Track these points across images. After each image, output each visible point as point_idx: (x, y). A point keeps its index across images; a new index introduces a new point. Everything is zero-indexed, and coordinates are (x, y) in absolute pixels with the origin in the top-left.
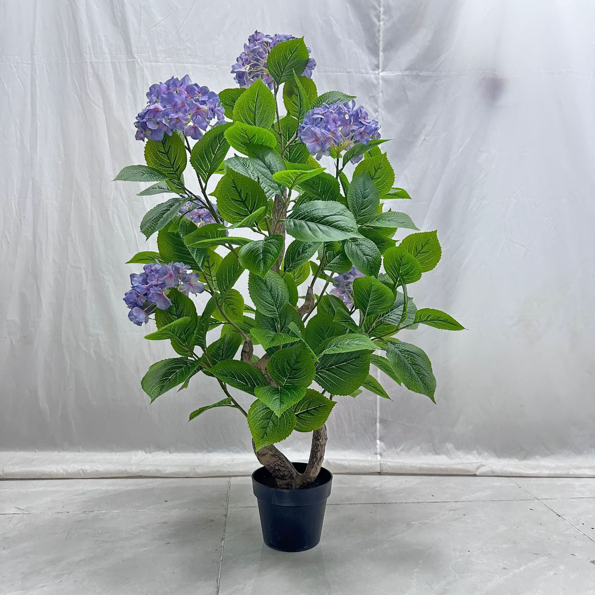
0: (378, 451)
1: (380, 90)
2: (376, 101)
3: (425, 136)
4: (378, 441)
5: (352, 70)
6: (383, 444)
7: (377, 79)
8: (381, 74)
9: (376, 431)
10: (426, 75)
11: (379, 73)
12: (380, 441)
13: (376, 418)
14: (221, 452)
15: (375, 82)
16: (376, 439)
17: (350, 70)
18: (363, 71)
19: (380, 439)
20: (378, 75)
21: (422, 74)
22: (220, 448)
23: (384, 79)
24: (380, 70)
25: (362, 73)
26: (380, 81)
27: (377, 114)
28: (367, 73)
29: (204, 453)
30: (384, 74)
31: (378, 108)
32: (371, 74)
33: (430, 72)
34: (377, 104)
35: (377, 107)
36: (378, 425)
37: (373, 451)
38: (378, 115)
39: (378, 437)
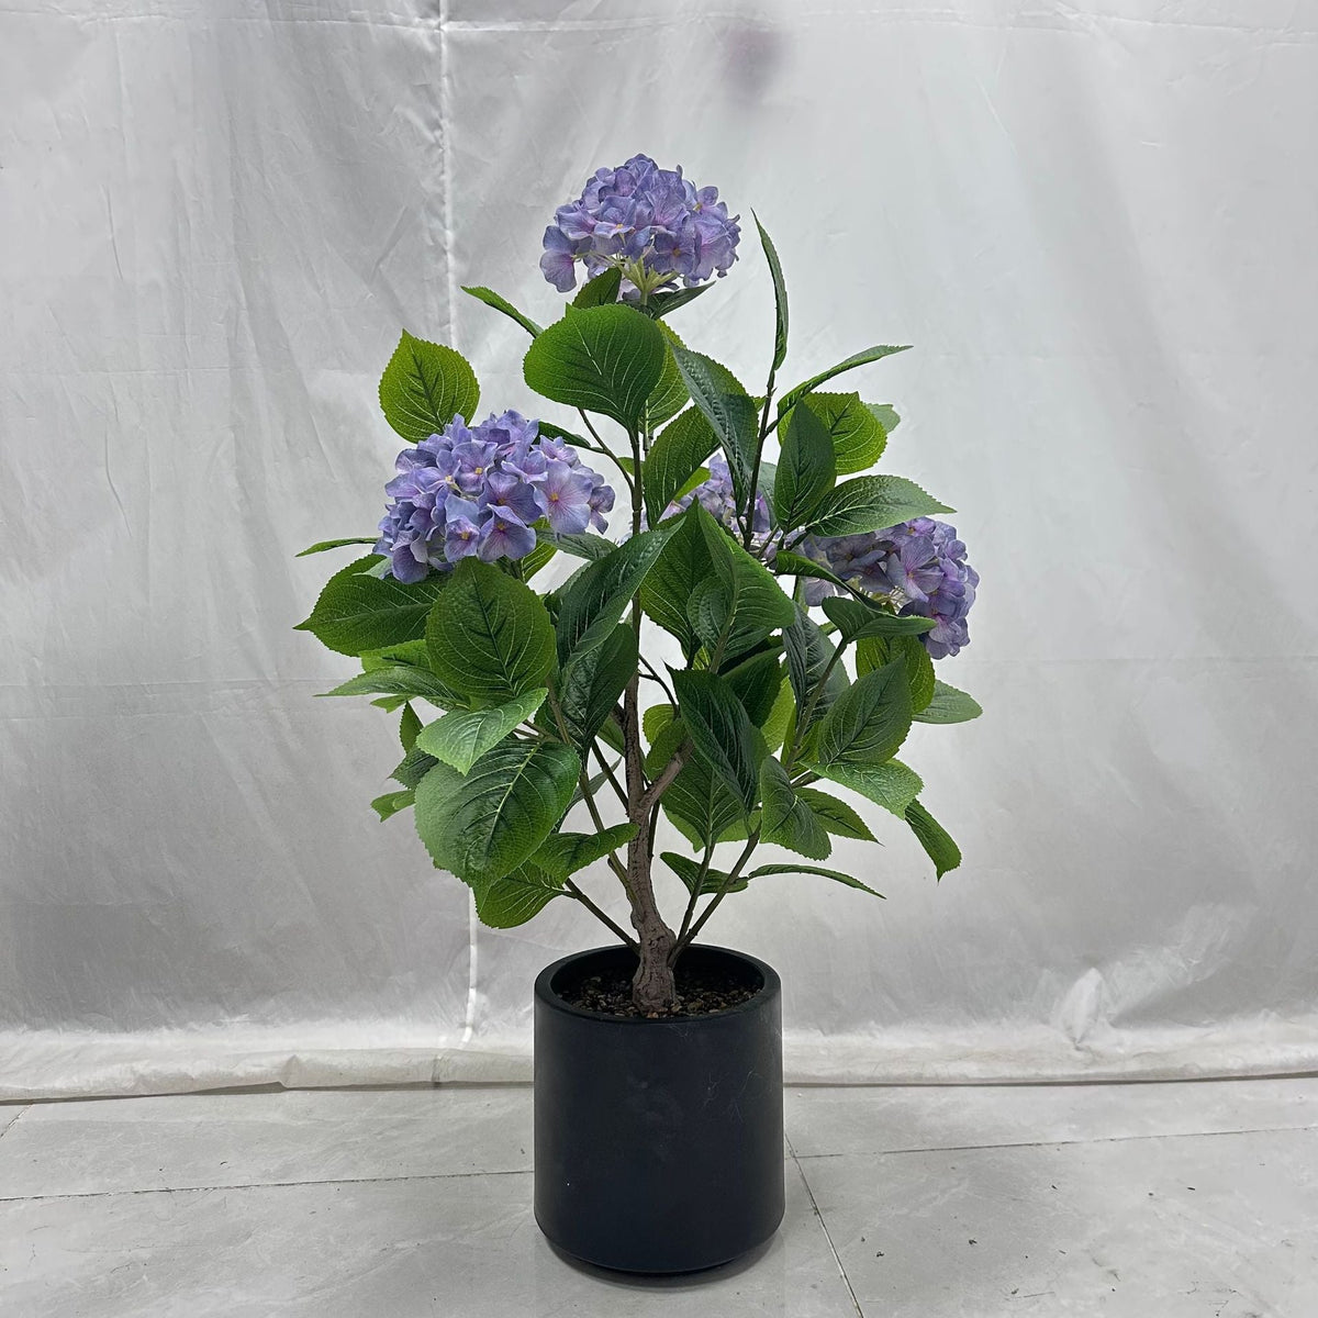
0: (469, 1017)
1: (444, 71)
2: (433, 99)
3: (571, 193)
4: (472, 992)
5: (365, 12)
6: (484, 998)
7: (435, 40)
8: (445, 27)
9: (469, 965)
10: (566, 29)
11: (439, 24)
12: (477, 991)
13: (468, 932)
14: (64, 1030)
15: (430, 47)
16: (467, 987)
17: (357, 12)
18: (395, 17)
19: (479, 986)
20: (436, 31)
21: (557, 29)
22: (64, 1019)
23: (454, 43)
24: (442, 17)
25: (392, 23)
26: (444, 47)
27: (438, 133)
28: (407, 24)
29: (21, 1030)
30: (452, 29)
31: (441, 117)
32: (417, 26)
33: (579, 23)
34: (438, 107)
35: (435, 114)
36: (473, 949)
37: (457, 1018)
38: (442, 137)
39: (473, 981)
